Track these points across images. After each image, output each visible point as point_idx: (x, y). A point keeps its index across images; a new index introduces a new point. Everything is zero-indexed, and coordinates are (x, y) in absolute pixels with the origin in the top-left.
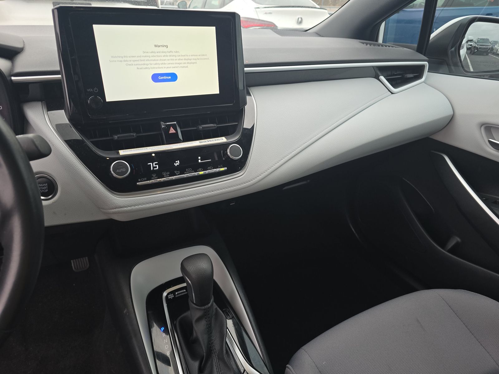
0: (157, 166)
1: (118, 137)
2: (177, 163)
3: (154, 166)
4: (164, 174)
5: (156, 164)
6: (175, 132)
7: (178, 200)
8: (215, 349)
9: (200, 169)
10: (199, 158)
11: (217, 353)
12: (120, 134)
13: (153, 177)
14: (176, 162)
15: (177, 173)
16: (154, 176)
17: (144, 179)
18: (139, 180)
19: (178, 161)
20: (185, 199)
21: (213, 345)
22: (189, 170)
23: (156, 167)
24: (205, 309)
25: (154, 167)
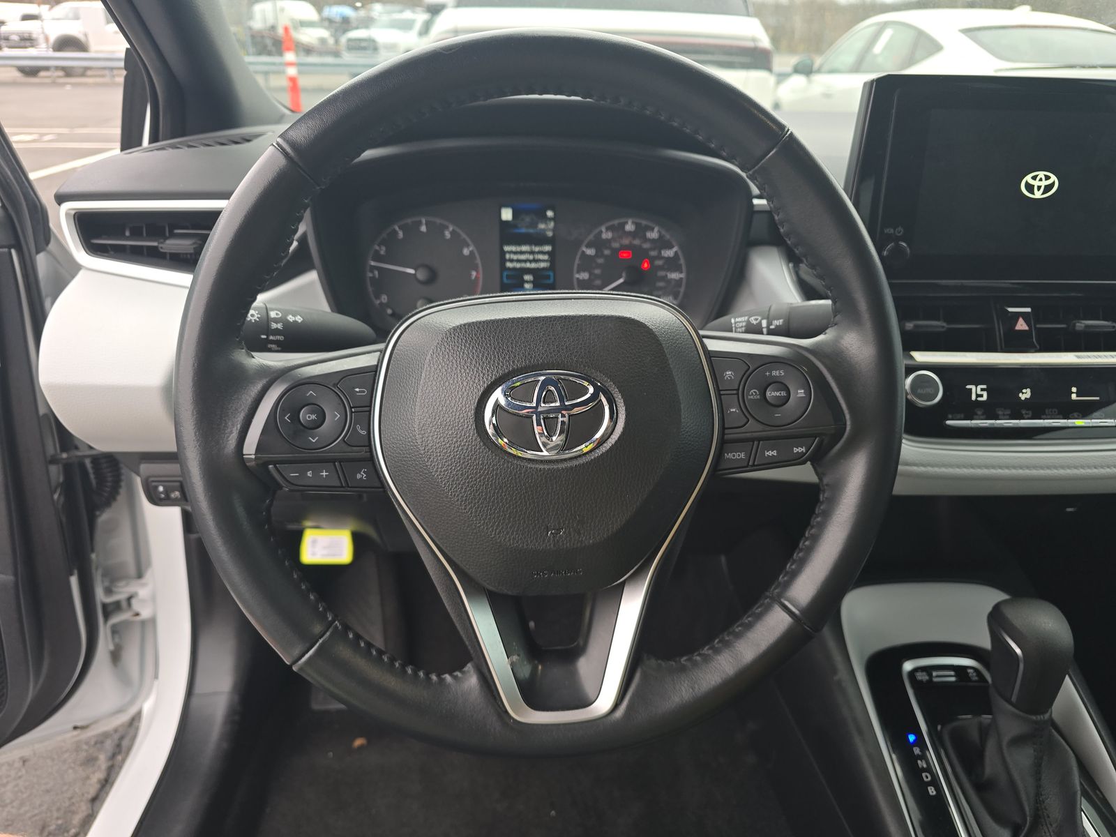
0: (985, 394)
1: (916, 326)
2: (1026, 394)
3: (979, 392)
4: (1000, 413)
5: (982, 390)
6: (1027, 328)
7: (1021, 471)
8: (1049, 817)
9: (1075, 414)
10: (1074, 389)
11: (1054, 826)
12: (918, 318)
13: (977, 414)
14: (1024, 391)
15: (1026, 414)
16: (979, 413)
17: (959, 416)
18: (950, 416)
19: (1029, 390)
20: (1034, 472)
21: (1043, 807)
22: (1052, 412)
23: (982, 396)
24: (1036, 722)
25: (978, 396)
